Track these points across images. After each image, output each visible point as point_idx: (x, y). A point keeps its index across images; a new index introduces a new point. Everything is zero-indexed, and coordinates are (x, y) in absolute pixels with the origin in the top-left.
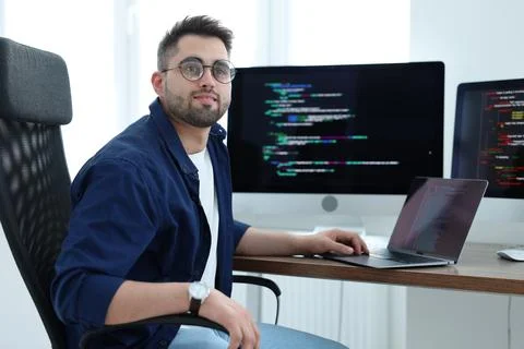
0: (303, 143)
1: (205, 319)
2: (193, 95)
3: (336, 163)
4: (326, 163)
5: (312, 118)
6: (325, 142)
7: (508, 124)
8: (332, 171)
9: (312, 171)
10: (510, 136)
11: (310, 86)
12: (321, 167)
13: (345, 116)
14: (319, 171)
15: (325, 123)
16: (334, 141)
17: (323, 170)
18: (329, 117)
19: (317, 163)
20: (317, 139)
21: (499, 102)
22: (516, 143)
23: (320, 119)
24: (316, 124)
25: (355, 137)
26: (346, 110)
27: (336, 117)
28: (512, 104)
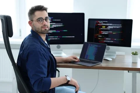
0: (52, 32)
1: (70, 84)
2: (42, 27)
3: (60, 37)
4: (57, 37)
5: (53, 26)
6: (57, 32)
7: (101, 29)
8: (59, 39)
9: (54, 39)
10: (102, 32)
11: (52, 18)
12: (56, 38)
13: (62, 25)
14: (56, 39)
15: (57, 27)
16: (59, 32)
17: (57, 39)
18: (58, 26)
19: (55, 37)
20: (55, 31)
21: (99, 23)
22: (103, 33)
23: (55, 26)
24: (54, 27)
25: (64, 31)
26: (62, 24)
27: (60, 26)
28: (102, 24)
